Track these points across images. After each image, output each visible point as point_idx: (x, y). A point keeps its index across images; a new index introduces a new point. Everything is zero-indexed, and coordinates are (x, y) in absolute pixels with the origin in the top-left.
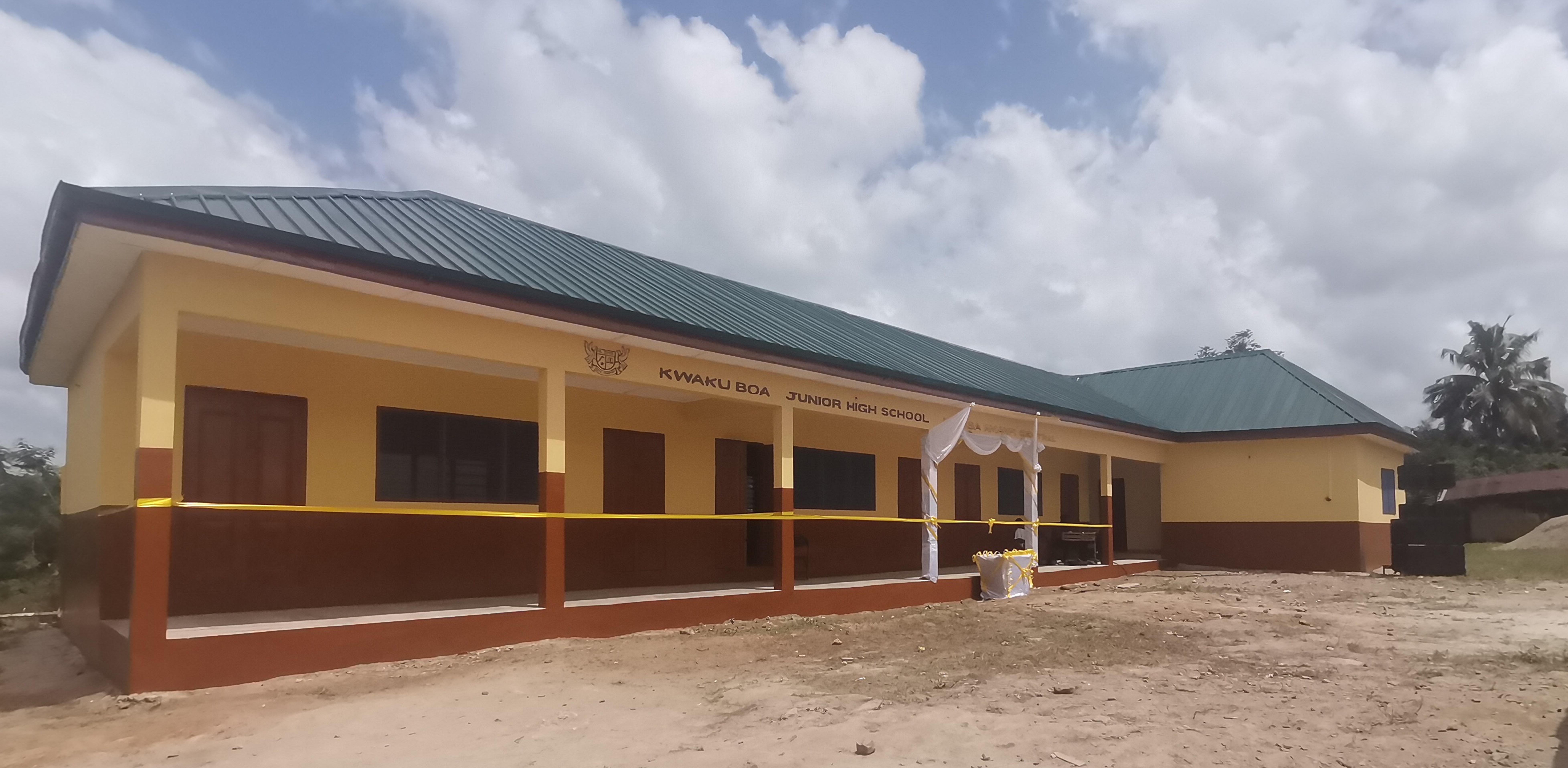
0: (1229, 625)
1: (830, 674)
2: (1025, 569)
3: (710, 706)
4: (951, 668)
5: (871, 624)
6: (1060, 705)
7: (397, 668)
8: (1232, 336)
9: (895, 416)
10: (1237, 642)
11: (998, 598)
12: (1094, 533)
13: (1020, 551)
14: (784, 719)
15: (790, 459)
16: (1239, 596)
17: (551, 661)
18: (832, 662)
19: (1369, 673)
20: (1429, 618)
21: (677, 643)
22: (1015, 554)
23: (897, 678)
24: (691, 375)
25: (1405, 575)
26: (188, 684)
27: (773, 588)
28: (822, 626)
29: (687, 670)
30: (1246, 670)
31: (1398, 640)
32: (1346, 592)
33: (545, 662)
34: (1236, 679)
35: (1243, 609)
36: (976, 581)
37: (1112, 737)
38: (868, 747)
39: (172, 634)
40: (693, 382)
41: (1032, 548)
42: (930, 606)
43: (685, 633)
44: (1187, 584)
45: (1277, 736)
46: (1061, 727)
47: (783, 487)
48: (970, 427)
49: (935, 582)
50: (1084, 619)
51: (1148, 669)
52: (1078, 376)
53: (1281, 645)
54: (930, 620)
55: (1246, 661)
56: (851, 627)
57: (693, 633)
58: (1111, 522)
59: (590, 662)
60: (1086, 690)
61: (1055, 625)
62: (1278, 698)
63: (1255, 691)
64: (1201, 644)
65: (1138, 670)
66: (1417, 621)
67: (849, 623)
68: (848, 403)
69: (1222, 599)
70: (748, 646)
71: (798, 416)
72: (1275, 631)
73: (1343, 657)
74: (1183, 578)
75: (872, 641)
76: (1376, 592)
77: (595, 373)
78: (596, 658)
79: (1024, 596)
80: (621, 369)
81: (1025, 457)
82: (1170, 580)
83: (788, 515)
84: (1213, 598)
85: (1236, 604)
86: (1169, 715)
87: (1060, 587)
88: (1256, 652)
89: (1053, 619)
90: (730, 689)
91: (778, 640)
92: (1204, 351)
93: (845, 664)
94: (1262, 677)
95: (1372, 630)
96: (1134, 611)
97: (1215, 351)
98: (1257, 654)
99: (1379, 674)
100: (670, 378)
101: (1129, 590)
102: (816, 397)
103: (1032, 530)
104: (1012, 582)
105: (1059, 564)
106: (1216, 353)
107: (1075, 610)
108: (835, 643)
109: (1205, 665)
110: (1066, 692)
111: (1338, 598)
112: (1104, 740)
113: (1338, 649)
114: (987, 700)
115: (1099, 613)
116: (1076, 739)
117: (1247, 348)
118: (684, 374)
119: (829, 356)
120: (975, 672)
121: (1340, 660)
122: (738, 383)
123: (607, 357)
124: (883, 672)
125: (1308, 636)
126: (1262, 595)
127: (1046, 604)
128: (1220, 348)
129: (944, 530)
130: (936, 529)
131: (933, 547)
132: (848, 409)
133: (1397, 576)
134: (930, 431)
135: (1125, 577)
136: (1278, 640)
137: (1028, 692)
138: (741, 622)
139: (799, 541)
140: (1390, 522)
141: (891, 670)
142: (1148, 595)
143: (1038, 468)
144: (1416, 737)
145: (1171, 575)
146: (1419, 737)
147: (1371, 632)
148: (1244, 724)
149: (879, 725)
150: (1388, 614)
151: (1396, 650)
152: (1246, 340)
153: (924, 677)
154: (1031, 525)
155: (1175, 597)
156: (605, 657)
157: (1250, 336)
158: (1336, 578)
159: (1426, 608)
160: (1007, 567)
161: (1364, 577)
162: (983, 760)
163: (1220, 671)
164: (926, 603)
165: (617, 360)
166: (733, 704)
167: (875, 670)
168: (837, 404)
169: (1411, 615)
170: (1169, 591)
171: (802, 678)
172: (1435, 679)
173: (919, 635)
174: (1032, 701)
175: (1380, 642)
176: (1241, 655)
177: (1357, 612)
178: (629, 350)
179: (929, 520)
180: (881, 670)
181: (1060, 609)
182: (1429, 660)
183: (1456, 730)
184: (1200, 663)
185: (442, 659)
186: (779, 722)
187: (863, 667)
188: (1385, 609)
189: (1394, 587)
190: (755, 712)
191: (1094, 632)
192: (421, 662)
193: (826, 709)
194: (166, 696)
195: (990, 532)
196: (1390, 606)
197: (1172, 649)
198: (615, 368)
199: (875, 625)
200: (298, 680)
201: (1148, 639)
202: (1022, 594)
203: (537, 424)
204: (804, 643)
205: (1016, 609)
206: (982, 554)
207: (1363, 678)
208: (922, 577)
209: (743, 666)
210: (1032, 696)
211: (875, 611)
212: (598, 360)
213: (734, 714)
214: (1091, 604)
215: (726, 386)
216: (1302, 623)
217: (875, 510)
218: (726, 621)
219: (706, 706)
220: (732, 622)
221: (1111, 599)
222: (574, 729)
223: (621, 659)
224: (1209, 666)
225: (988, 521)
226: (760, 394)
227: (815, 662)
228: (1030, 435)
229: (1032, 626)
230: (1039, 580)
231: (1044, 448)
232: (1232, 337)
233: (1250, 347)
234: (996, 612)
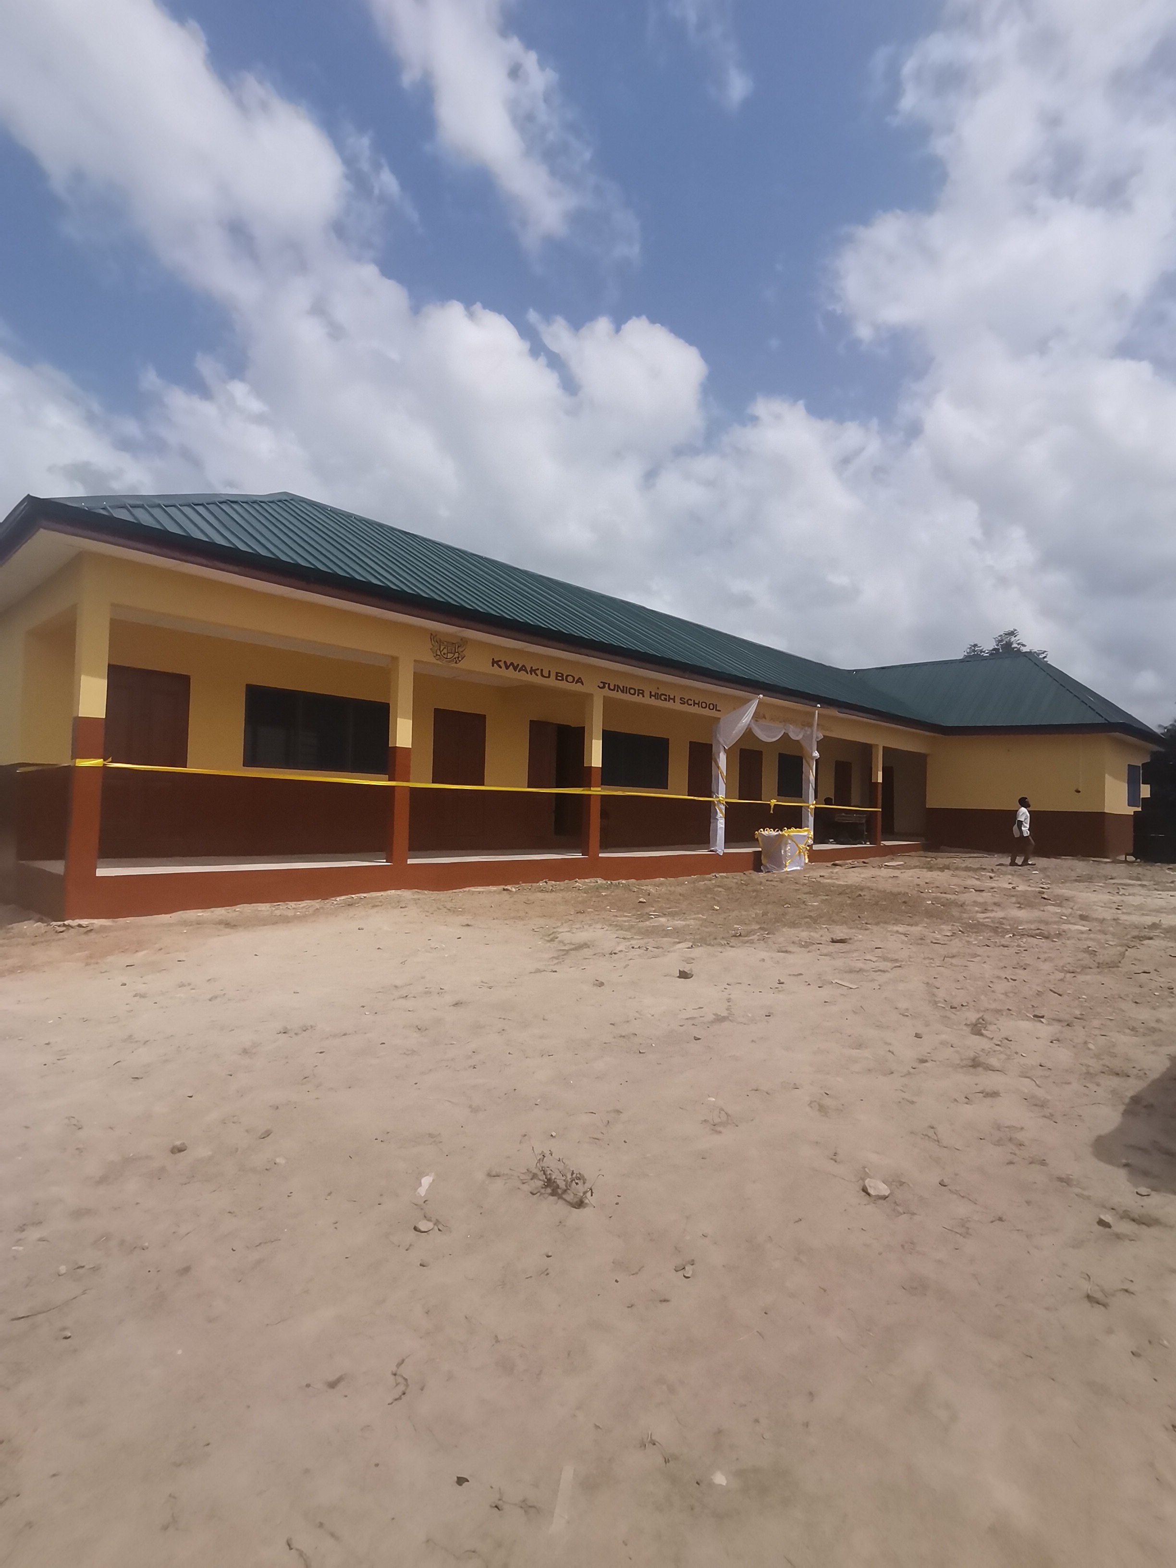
0: (980, 898)
1: (641, 924)
2: (802, 846)
3: (548, 944)
4: (742, 923)
5: (669, 888)
6: (837, 950)
7: (274, 909)
8: (1000, 634)
9: (691, 705)
10: (985, 911)
11: (777, 870)
12: (865, 816)
13: (798, 829)
14: (615, 953)
15: (599, 741)
16: (992, 875)
17: (405, 907)
18: (641, 915)
19: (1092, 936)
20: (1156, 898)
21: (505, 896)
22: (793, 832)
23: (698, 929)
24: (518, 665)
25: (1145, 862)
26: (113, 913)
27: (581, 854)
28: (627, 888)
29: (521, 918)
30: (991, 931)
31: (1123, 913)
32: (1088, 874)
33: (401, 908)
34: (981, 938)
35: (994, 885)
36: (758, 854)
37: (879, 970)
38: (688, 972)
39: (101, 872)
40: (519, 671)
41: (808, 827)
42: (717, 875)
43: (507, 890)
44: (947, 863)
45: (1008, 973)
46: (839, 963)
47: (593, 766)
48: (757, 716)
49: (722, 855)
50: (855, 889)
51: (909, 928)
52: (854, 670)
53: (1022, 914)
54: (719, 886)
55: (992, 925)
56: (652, 890)
57: (514, 890)
58: (881, 806)
59: (439, 909)
60: (857, 941)
61: (830, 893)
62: (1012, 950)
63: (995, 946)
64: (955, 912)
65: (901, 928)
66: (1145, 900)
67: (650, 886)
68: (651, 692)
69: (977, 877)
70: (566, 901)
71: (608, 703)
72: (1019, 903)
73: (1074, 924)
74: (943, 859)
75: (672, 901)
76: (1114, 875)
77: (439, 662)
78: (443, 905)
79: (801, 870)
80: (460, 659)
81: (805, 744)
82: (932, 860)
83: (597, 791)
84: (969, 876)
85: (988, 881)
86: (924, 959)
87: (832, 863)
88: (1001, 918)
89: (827, 888)
90: (562, 932)
91: (591, 897)
92: (973, 648)
93: (652, 918)
94: (1003, 937)
95: (1103, 905)
96: (899, 884)
97: (983, 649)
98: (1001, 920)
99: (1100, 936)
100: (501, 667)
101: (894, 867)
102: (623, 687)
103: (808, 811)
104: (791, 857)
105: (831, 843)
106: (984, 650)
107: (847, 882)
108: (640, 902)
109: (957, 926)
110: (842, 941)
111: (1079, 879)
112: (873, 972)
113: (1070, 918)
114: (777, 946)
115: (869, 884)
116: (851, 971)
117: (1013, 646)
118: (512, 664)
119: (637, 651)
120: (765, 926)
121: (1070, 926)
122: (557, 673)
123: (449, 648)
124: (686, 925)
125: (1046, 908)
126: (1012, 875)
127: (820, 876)
128: (988, 645)
129: (730, 807)
130: (723, 807)
131: (721, 823)
132: (651, 698)
133: (1138, 862)
134: (721, 720)
135: (892, 856)
136: (1021, 910)
137: (811, 941)
138: (553, 882)
139: (604, 814)
140: (1133, 814)
141: (693, 923)
142: (911, 872)
143: (816, 755)
144: (1114, 976)
145: (933, 856)
146: (1117, 976)
147: (1102, 907)
148: (983, 965)
149: (694, 959)
150: (1120, 893)
151: (1120, 920)
152: (1013, 639)
153: (722, 929)
154: (808, 807)
155: (935, 874)
156: (449, 905)
157: (1016, 636)
158: (1081, 862)
159: (1156, 889)
160: (786, 844)
161: (1106, 863)
162: (779, 984)
163: (969, 931)
164: (713, 873)
165: (457, 651)
166: (568, 943)
167: (679, 923)
168: (641, 693)
169: (1141, 895)
170: (930, 869)
171: (620, 927)
172: (1146, 942)
173: (711, 898)
174: (814, 947)
175: (1108, 915)
176: (987, 920)
177: (1094, 891)
178: (467, 642)
179: (718, 799)
180: (684, 923)
181: (834, 881)
182: (1145, 928)
183: (1149, 973)
184: (953, 925)
185: (310, 903)
186: (611, 956)
187: (668, 920)
188: (1118, 889)
189: (1131, 871)
190: (588, 949)
191: (864, 899)
192: (292, 904)
193: (648, 947)
194: (97, 922)
195: (772, 812)
196: (1124, 887)
197: (930, 914)
198: (455, 658)
199: (673, 889)
200: (199, 914)
201: (910, 906)
202: (799, 868)
203: (389, 704)
204: (613, 901)
205: (795, 879)
206: (764, 831)
207: (1086, 939)
208: (709, 850)
209: (567, 917)
210: (814, 944)
211: (669, 879)
212: (441, 650)
213: (572, 950)
214: (861, 877)
215: (548, 676)
216: (1044, 898)
217: (667, 789)
218: (542, 882)
219: (545, 944)
220: (546, 882)
221: (878, 874)
222: (446, 956)
223: (463, 907)
224: (960, 927)
225: (770, 801)
226: (576, 683)
227: (627, 916)
228: (810, 725)
229: (810, 893)
230: (814, 856)
231: (823, 737)
232: (999, 636)
233: (1016, 646)
234: (777, 881)
